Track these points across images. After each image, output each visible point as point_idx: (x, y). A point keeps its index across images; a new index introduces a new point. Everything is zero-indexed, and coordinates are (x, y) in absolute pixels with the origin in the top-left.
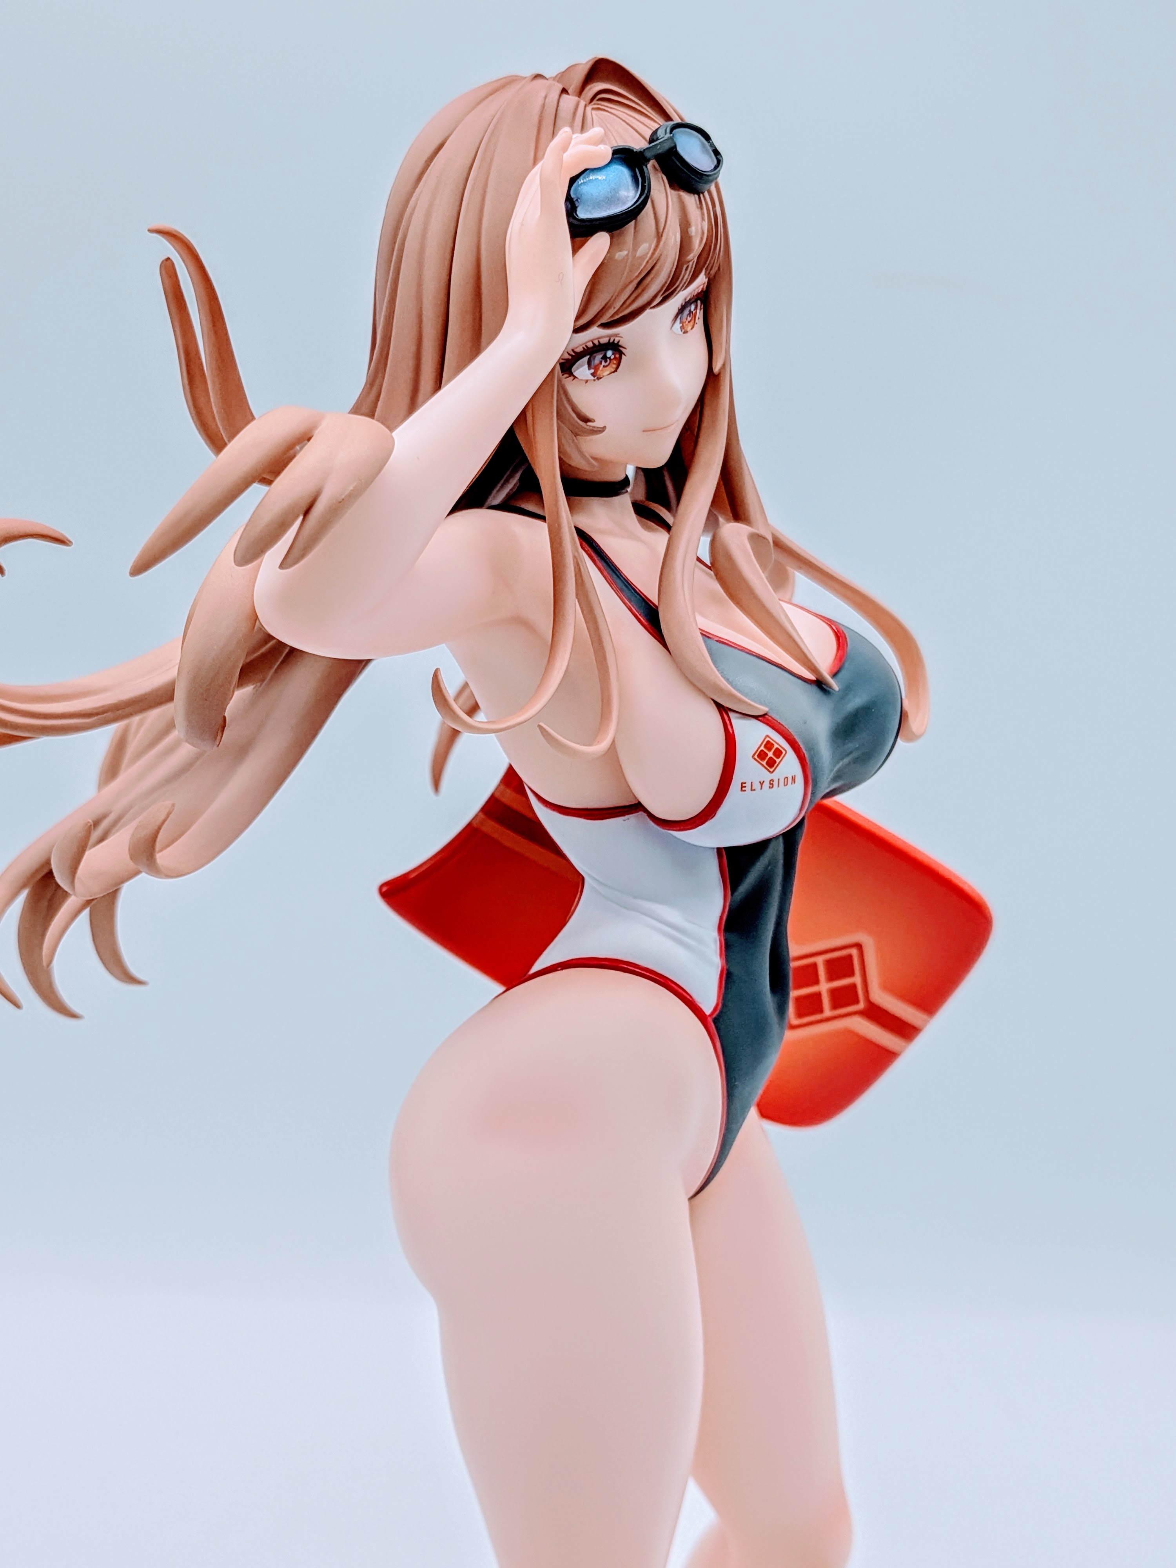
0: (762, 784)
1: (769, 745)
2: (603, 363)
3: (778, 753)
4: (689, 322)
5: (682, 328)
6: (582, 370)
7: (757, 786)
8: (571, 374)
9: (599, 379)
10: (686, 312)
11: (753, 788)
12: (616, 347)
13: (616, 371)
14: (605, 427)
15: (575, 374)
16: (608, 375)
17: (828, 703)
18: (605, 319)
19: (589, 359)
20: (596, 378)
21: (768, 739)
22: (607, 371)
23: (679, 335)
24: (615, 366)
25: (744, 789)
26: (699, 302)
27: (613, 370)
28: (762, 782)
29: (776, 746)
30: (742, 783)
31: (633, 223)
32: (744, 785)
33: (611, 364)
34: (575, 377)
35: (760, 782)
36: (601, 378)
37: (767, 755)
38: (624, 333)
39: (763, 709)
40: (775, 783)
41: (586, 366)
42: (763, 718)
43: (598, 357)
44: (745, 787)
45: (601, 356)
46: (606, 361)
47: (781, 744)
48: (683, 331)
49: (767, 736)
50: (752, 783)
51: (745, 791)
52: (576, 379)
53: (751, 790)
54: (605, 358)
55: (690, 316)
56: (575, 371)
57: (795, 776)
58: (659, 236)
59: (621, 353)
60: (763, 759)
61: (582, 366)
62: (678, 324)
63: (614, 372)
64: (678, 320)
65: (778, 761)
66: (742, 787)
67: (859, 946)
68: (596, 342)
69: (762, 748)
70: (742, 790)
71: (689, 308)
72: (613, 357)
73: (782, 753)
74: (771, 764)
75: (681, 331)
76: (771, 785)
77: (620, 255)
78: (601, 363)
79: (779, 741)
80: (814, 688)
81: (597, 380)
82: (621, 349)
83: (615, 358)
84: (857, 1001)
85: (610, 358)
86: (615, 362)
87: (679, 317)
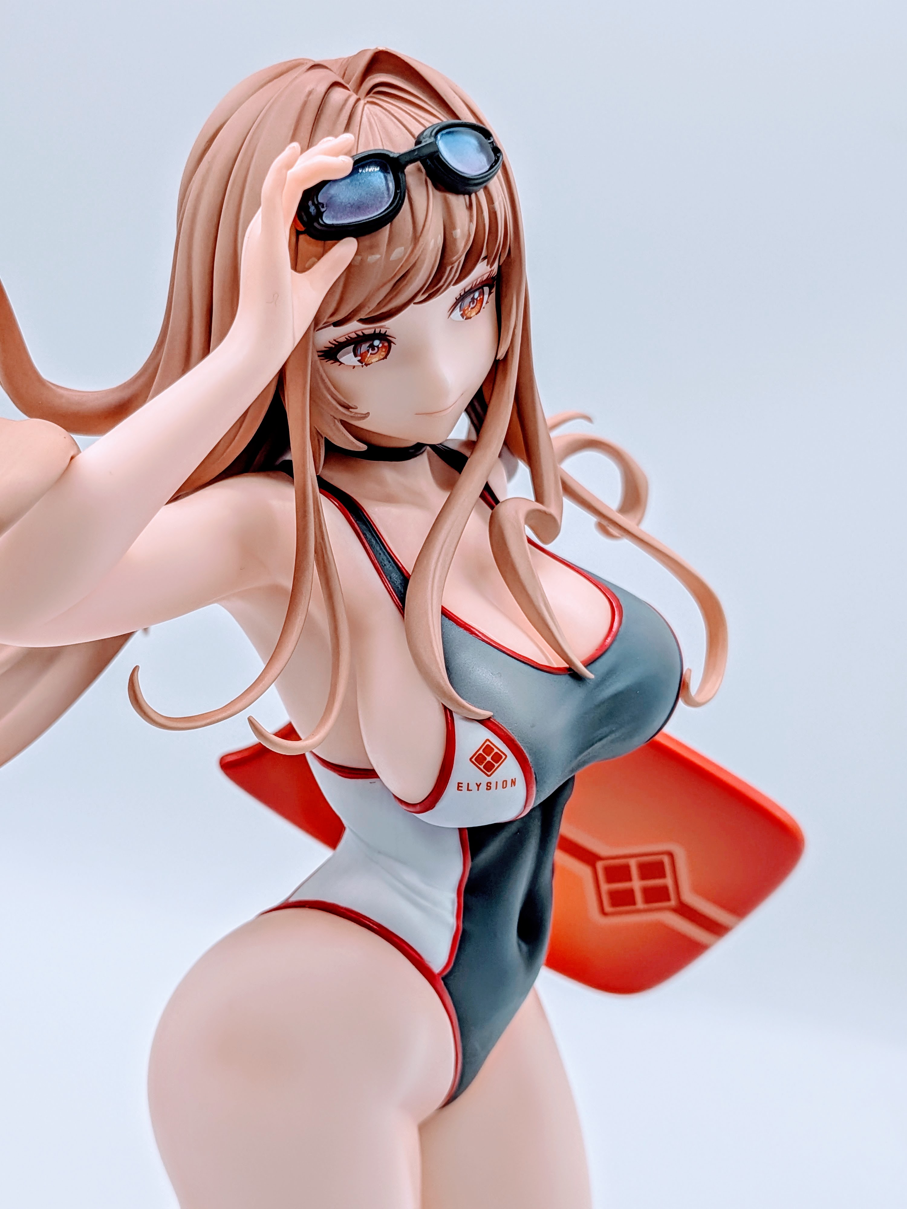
0: (478, 786)
1: (488, 748)
2: (370, 351)
3: (498, 758)
4: (472, 308)
5: (462, 315)
6: (348, 358)
7: (473, 786)
8: (337, 360)
9: (366, 365)
10: (468, 300)
11: (470, 789)
12: (384, 337)
13: (385, 357)
14: (368, 413)
15: (341, 360)
16: (378, 361)
17: (579, 693)
18: (363, 315)
19: (354, 347)
20: (364, 364)
21: (488, 743)
22: (375, 359)
23: (462, 321)
24: (383, 353)
25: (460, 788)
26: (486, 289)
27: (382, 357)
28: (478, 784)
29: (496, 750)
30: (459, 783)
31: (388, 225)
32: (460, 785)
33: (379, 352)
34: (341, 363)
35: (477, 784)
36: (369, 364)
37: (485, 759)
38: (390, 326)
39: (486, 714)
40: (493, 786)
41: (352, 354)
42: (486, 723)
43: (364, 347)
44: (462, 787)
45: (368, 345)
46: (373, 349)
47: (501, 749)
48: (465, 317)
49: (488, 740)
50: (468, 784)
51: (461, 790)
52: (342, 365)
53: (468, 790)
54: (372, 347)
55: (473, 304)
56: (341, 357)
57: (515, 779)
58: (416, 238)
59: (390, 342)
60: (481, 763)
61: (348, 353)
62: (457, 312)
63: (383, 359)
64: (458, 309)
65: (496, 765)
66: (459, 786)
67: (671, 855)
68: (360, 333)
69: (481, 752)
70: (458, 789)
71: (472, 296)
72: (380, 346)
73: (502, 757)
74: (489, 768)
75: (463, 318)
76: (489, 786)
77: (372, 258)
78: (368, 351)
79: (500, 745)
80: (565, 679)
81: (365, 366)
82: (390, 338)
83: (383, 346)
84: (668, 899)
85: (378, 347)
86: (384, 350)
87: (459, 305)
